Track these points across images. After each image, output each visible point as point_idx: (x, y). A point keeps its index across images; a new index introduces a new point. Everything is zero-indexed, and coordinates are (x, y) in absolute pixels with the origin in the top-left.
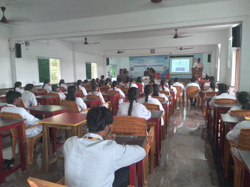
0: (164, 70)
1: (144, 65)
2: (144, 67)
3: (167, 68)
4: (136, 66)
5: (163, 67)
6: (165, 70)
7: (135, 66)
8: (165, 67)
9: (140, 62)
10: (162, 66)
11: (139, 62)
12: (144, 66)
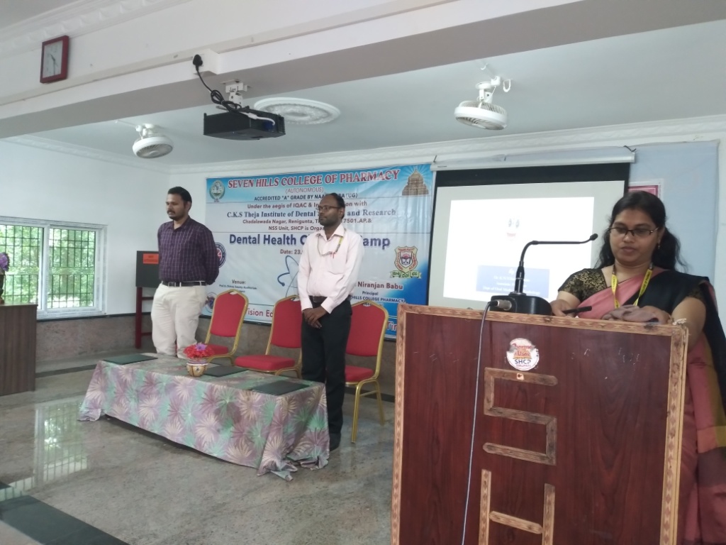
0: (398, 281)
1: (277, 234)
2: (278, 247)
3: (415, 261)
4: (239, 240)
5: (390, 252)
6: (405, 275)
7: (235, 239)
8: (405, 256)
9: (259, 211)
10: (385, 243)
11: (252, 211)
12: (280, 242)
